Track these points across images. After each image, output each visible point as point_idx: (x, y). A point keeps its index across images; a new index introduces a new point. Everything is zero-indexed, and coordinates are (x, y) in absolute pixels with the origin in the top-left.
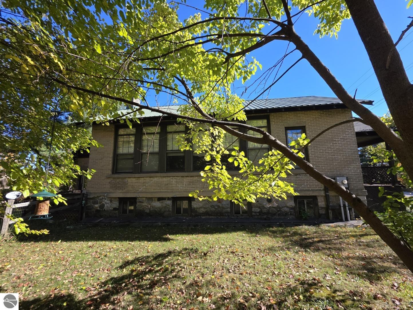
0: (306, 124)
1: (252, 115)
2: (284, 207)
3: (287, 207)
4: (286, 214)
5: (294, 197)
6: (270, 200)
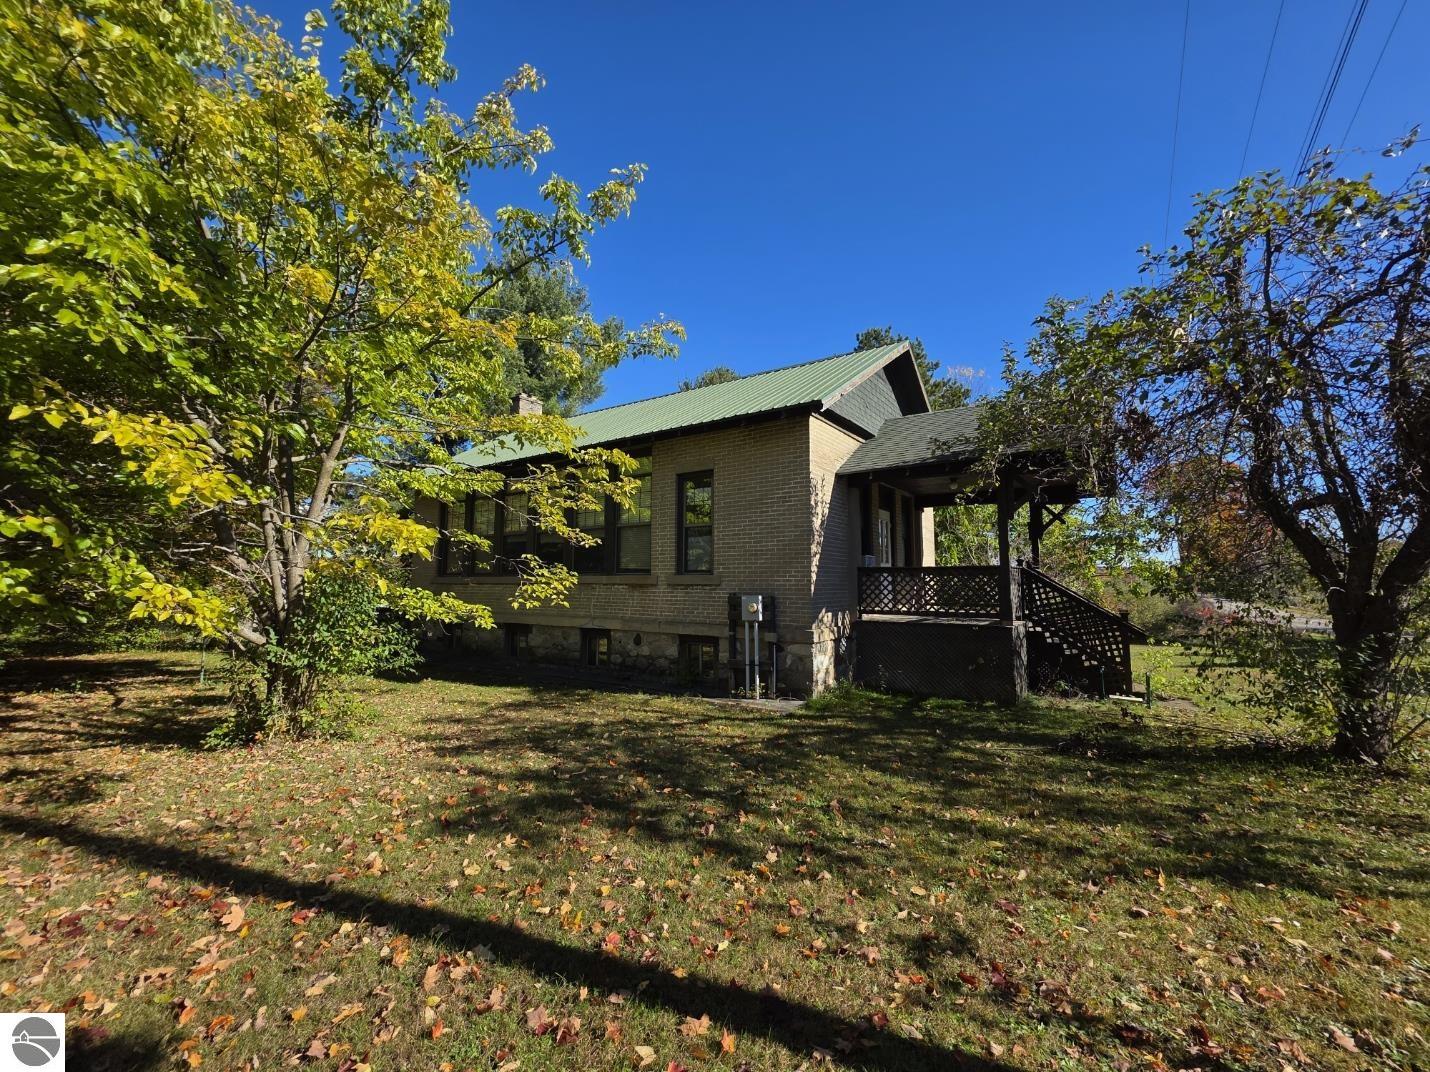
0: (714, 465)
2: (660, 657)
3: (666, 658)
4: (662, 673)
5: (681, 636)
6: (638, 641)
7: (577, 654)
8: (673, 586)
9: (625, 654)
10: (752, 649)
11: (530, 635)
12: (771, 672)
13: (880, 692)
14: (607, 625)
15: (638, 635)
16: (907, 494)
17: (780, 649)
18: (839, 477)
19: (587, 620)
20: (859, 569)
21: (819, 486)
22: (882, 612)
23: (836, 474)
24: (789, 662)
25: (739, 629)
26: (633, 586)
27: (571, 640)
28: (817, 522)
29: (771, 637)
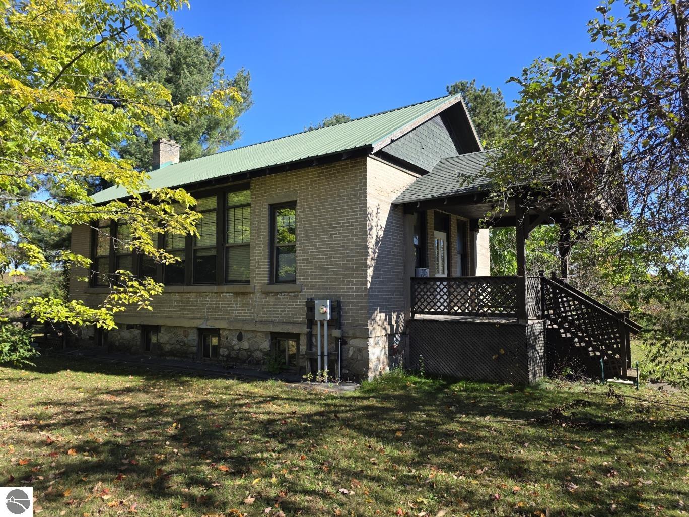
0: (297, 197)
1: (229, 184)
2: (256, 350)
3: (261, 350)
4: (258, 363)
5: (272, 333)
6: (240, 338)
7: (195, 349)
8: (266, 293)
9: (230, 348)
10: (323, 343)
11: (160, 334)
12: (337, 361)
13: (420, 377)
14: (217, 325)
15: (240, 333)
16: (462, 218)
17: (344, 343)
18: (395, 206)
19: (202, 321)
20: (412, 279)
21: (374, 214)
22: (435, 313)
23: (392, 203)
24: (351, 353)
25: (314, 327)
26: (237, 294)
27: (190, 338)
28: (371, 243)
29: (337, 333)
